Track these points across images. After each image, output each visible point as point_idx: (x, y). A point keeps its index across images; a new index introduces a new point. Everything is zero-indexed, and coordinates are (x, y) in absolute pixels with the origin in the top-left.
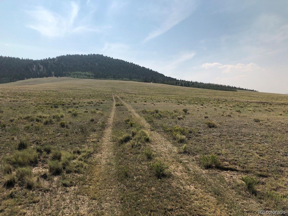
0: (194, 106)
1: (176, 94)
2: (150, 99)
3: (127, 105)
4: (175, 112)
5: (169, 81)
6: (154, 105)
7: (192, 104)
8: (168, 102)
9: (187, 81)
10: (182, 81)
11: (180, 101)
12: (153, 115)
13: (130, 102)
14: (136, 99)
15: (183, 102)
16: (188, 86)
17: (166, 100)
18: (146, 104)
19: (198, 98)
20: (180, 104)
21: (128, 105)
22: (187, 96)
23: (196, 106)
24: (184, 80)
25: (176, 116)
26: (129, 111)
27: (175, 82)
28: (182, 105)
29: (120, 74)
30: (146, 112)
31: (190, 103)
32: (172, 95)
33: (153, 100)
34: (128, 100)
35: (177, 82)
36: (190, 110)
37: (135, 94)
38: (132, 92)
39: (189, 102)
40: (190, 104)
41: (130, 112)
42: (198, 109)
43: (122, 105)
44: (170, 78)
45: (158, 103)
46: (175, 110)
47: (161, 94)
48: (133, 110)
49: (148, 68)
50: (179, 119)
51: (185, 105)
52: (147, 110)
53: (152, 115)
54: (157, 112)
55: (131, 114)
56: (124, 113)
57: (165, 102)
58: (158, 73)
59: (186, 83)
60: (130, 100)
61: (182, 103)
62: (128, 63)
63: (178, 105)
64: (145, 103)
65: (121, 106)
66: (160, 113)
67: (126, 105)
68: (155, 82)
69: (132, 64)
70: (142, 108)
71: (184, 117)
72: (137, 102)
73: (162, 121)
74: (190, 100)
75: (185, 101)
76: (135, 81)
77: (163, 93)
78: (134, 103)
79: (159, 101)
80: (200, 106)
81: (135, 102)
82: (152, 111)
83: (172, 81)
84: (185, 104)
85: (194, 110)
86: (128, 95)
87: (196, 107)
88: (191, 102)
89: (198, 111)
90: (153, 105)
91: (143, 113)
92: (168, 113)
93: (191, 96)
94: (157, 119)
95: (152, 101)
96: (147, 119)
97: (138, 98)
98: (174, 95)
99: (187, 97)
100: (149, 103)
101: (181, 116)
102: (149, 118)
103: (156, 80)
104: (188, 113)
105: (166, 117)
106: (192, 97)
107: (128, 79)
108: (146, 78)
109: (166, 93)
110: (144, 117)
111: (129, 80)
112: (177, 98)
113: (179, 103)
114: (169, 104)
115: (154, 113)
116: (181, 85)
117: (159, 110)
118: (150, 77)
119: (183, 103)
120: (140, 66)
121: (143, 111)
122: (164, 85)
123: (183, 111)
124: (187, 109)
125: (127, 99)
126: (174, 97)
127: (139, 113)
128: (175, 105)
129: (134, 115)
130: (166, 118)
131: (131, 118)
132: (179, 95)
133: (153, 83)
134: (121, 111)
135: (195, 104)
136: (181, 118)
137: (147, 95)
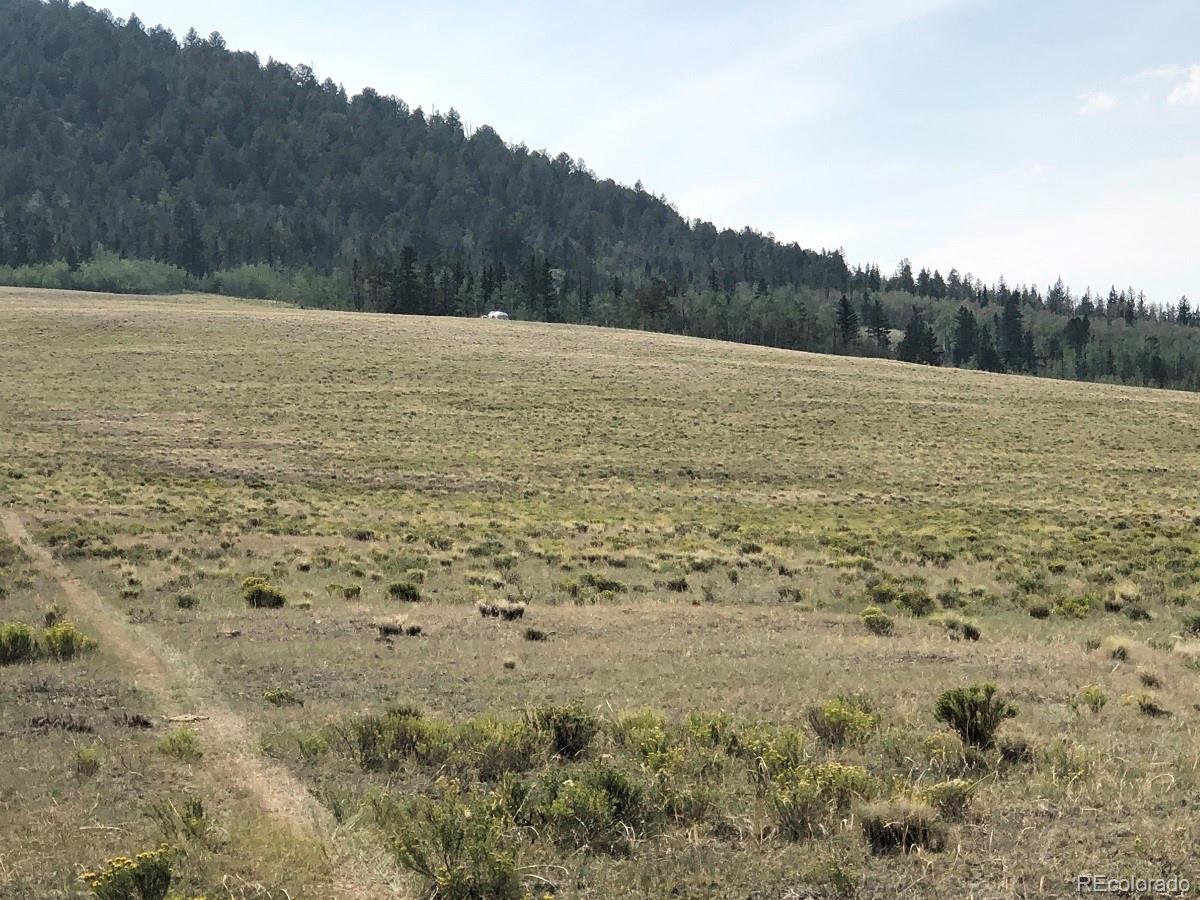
0: (1093, 645)
1: (836, 477)
2: (477, 553)
3: (135, 638)
4: (833, 733)
5: (745, 293)
6: (533, 636)
7: (1069, 613)
8: (725, 589)
9: (991, 283)
10: (930, 285)
11: (897, 570)
12: (518, 795)
13: (186, 603)
14: (270, 548)
15: (936, 583)
16: (1008, 355)
17: (702, 555)
18: (414, 632)
19: (1151, 525)
20: (902, 620)
21: (156, 643)
22: (1004, 502)
23: (1118, 641)
24: (953, 278)
25: (842, 795)
26: (161, 736)
27: (824, 306)
28: (922, 637)
29: (34, 203)
30: (406, 742)
31: (1036, 600)
32: (791, 495)
33: (508, 563)
34: (153, 575)
35: (855, 297)
36: (1033, 698)
37: (256, 483)
38: (220, 458)
39: (1029, 587)
40: (1040, 614)
41: (184, 751)
42: (1149, 682)
43: (67, 649)
44: (750, 244)
45: (594, 613)
46: (830, 707)
47: (628, 475)
48: (225, 726)
49: (444, 112)
50: (884, 839)
51: (972, 634)
52: (431, 720)
53: (496, 797)
54: (570, 739)
55: (196, 781)
56: (87, 768)
57: (680, 586)
58: (583, 178)
59: (981, 315)
60: (177, 571)
61: (920, 606)
62: (162, 37)
63: (878, 627)
64: (402, 616)
65: (50, 670)
66: (611, 759)
67: (124, 645)
68: (549, 301)
69: (209, 54)
70: (351, 686)
71: (953, 805)
72: (278, 602)
73: (646, 880)
74: (1033, 558)
75: (970, 576)
76: (257, 292)
77: (655, 464)
78: (228, 613)
79: (606, 573)
80: (1178, 648)
81: (261, 599)
82: (503, 724)
83: (780, 293)
84: (974, 622)
85: (1097, 704)
86: (150, 494)
87: (1122, 654)
88: (1052, 580)
89: (1151, 710)
90: (513, 632)
91: (371, 764)
92: (734, 748)
93: (1047, 502)
94: (564, 846)
95: (496, 577)
96: (420, 859)
97: (296, 542)
98: (812, 495)
99: (992, 516)
100: (454, 614)
101: (913, 803)
102: (450, 839)
103: (557, 273)
104: (1014, 755)
105: (696, 811)
106: (1059, 519)
107: (159, 270)
108: (409, 254)
109: (700, 460)
110: (383, 815)
111: (172, 287)
112: (860, 527)
113: (883, 598)
114: (744, 616)
115: (521, 760)
116: (919, 348)
117: (611, 710)
118: (468, 240)
119: (948, 601)
120: (321, 81)
121: (368, 737)
122: (668, 352)
123: (946, 713)
124: (1002, 687)
125: (138, 556)
126: (817, 510)
127: (306, 759)
128: (832, 640)
129: (243, 795)
130: (694, 837)
131: (193, 833)
132: (880, 484)
133: (520, 326)
134: (55, 735)
135: (1114, 620)
137: (433, 489)
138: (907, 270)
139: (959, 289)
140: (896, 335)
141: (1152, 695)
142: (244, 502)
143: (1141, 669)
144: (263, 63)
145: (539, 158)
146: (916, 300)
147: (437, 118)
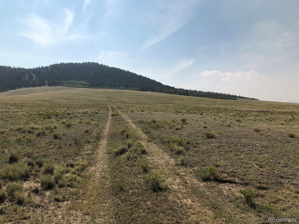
0: (193, 116)
1: (174, 103)
2: (148, 109)
3: (123, 114)
4: (173, 122)
5: (167, 90)
6: (152, 115)
7: (191, 113)
8: (166, 111)
9: (186, 89)
10: (181, 89)
11: (178, 110)
13: (127, 112)
14: (133, 108)
15: (181, 111)
16: (187, 94)
17: (164, 109)
18: (143, 114)
19: (197, 107)
20: (178, 114)
21: (125, 115)
22: (186, 105)
23: (194, 115)
24: (183, 89)
25: (174, 126)
26: (125, 121)
27: (173, 91)
28: (180, 115)
29: (116, 83)
30: (142, 122)
31: (188, 112)
32: (171, 105)
33: (150, 109)
34: (124, 110)
35: (175, 90)
36: (188, 119)
37: (132, 103)
38: (129, 102)
39: (188, 111)
40: (189, 113)
41: (127, 122)
42: (197, 118)
43: (118, 115)
44: (168, 86)
45: (156, 113)
46: (173, 120)
47: (159, 103)
48: (130, 121)
49: (145, 76)
50: (177, 129)
51: (184, 115)
52: (144, 120)
53: (149, 126)
54: (154, 122)
55: (127, 124)
56: (120, 124)
57: (162, 111)
58: (156, 81)
59: (185, 92)
60: (126, 110)
61: (180, 113)
62: (125, 71)
63: (177, 114)
64: (142, 113)
65: (117, 117)
66: (157, 123)
68: (153, 90)
69: (128, 72)
70: (138, 118)
71: (182, 127)
72: (133, 112)
73: (160, 132)
74: (188, 109)
75: (184, 111)
76: (132, 90)
77: (160, 102)
78: (130, 113)
79: (157, 110)
80: (199, 116)
81: (132, 112)
82: (149, 121)
83: (170, 90)
84: (184, 114)
85: (193, 120)
86: (124, 104)
87: (195, 116)
88: (190, 111)
89: (197, 120)
90: (150, 114)
91: (140, 123)
92: (166, 123)
93: (189, 105)
94: (154, 129)
95: (149, 110)
96: (144, 130)
97: (135, 108)
98: (172, 105)
100: (146, 113)
101: (179, 127)
102: (146, 129)
103: (154, 88)
104: (187, 123)
105: (163, 127)
106: (190, 107)
107: (124, 88)
108: (143, 87)
109: (164, 102)
110: (141, 127)
111: (126, 89)
112: (176, 107)
113: (177, 112)
114: (167, 113)
115: (151, 123)
116: (180, 94)
117: (157, 120)
118: (147, 86)
120: (136, 74)
121: (140, 121)
122: (162, 94)
123: (182, 120)
124: (186, 119)
127: (135, 123)
128: (174, 115)
129: (131, 126)
130: (163, 129)
131: (127, 128)
132: (177, 104)
133: (151, 92)
134: (117, 121)
135: (194, 114)
136: (179, 129)
137: (145, 104)
138: (179, 88)
139: (183, 90)
140: (178, 93)
141: (197, 119)
142: (131, 105)
143: (196, 117)
144: (132, 73)
145: (152, 80)
146: (180, 90)
147: (145, 77)
